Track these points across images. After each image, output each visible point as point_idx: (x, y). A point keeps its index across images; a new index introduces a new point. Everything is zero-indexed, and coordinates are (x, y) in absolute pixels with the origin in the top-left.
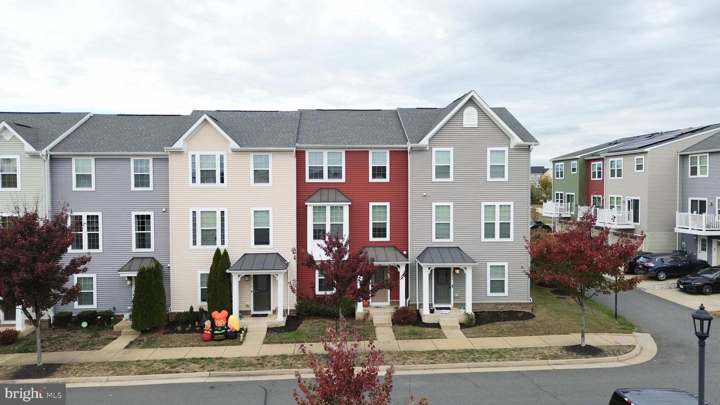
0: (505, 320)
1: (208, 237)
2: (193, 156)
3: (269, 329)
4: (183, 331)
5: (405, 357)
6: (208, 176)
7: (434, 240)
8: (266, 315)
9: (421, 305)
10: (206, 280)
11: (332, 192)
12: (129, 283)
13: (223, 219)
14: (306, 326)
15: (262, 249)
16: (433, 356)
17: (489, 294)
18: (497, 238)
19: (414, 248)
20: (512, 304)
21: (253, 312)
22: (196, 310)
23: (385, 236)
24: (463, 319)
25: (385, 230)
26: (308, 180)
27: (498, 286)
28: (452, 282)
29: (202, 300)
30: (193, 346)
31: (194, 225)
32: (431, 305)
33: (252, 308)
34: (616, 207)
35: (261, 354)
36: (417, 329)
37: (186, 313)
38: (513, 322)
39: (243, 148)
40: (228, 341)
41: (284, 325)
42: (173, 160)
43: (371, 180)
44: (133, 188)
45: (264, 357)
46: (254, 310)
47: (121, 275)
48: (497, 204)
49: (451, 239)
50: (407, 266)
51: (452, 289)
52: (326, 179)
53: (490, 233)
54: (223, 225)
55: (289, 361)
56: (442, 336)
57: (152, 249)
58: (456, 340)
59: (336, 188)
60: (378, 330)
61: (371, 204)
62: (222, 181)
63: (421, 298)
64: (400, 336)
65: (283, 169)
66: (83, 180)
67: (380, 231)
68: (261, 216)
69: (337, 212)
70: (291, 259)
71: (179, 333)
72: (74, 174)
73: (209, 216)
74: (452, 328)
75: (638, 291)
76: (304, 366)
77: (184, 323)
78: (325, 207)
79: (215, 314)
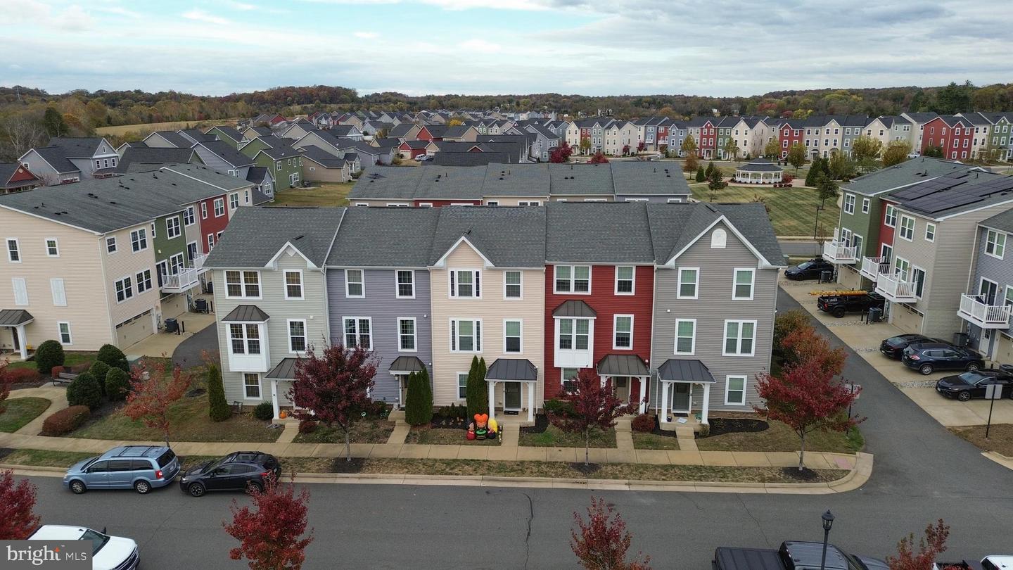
0: (739, 430)
1: (466, 344)
2: (452, 273)
3: (521, 428)
4: (447, 426)
5: (640, 470)
6: (465, 291)
7: (676, 353)
8: (516, 413)
9: (660, 411)
10: (466, 380)
11: (578, 304)
12: (396, 378)
13: (478, 328)
14: (553, 427)
15: (513, 355)
16: (667, 471)
17: (726, 403)
18: (738, 353)
19: (656, 360)
20: (748, 413)
21: (505, 409)
22: (457, 405)
23: (628, 345)
24: (698, 429)
25: (628, 339)
26: (555, 292)
27: (736, 396)
28: (691, 392)
29: (461, 397)
30: (460, 444)
31: (453, 333)
32: (669, 411)
33: (504, 407)
34: (901, 272)
35: (520, 458)
36: (654, 437)
37: (448, 407)
38: (746, 433)
39: (497, 267)
40: (489, 441)
41: (534, 425)
42: (433, 276)
43: (616, 293)
44: (398, 296)
45: (522, 462)
46: (506, 407)
47: (391, 373)
48: (741, 322)
49: (693, 353)
50: (648, 379)
51: (691, 397)
52: (572, 291)
53: (731, 346)
54: (478, 333)
55: (544, 468)
56: (675, 447)
57: (415, 350)
58: (689, 453)
59: (582, 300)
60: (619, 436)
62: (478, 295)
63: (660, 405)
64: (638, 445)
65: (533, 285)
66: (355, 289)
67: (623, 340)
68: (514, 326)
69: (582, 325)
70: (539, 364)
71: (444, 427)
72: (347, 283)
73: (466, 326)
74: (686, 437)
75: (893, 389)
76: (557, 475)
77: (449, 418)
78: (571, 320)
79: (477, 416)
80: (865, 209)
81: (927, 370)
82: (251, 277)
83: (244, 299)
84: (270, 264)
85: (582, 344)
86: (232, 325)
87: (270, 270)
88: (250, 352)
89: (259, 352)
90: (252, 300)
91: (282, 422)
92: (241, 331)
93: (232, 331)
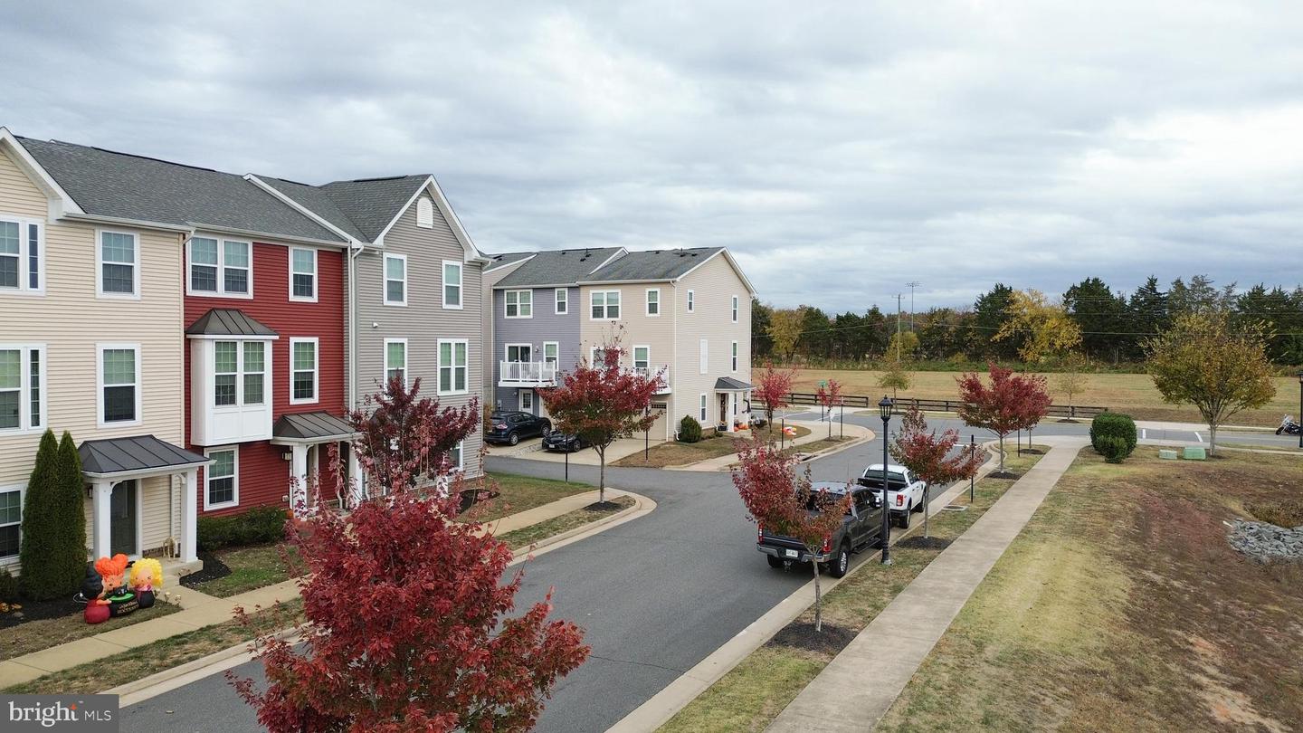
3: (182, 580)
11: (236, 316)
13: (35, 368)
15: (121, 429)
18: (453, 389)
20: (467, 481)
25: (311, 384)
26: (189, 291)
39: (90, 216)
41: (201, 568)
43: (292, 298)
48: (453, 342)
52: (221, 292)
53: (445, 380)
54: (36, 380)
59: (237, 310)
61: (292, 340)
62: (34, 284)
65: (160, 267)
67: (304, 387)
68: (120, 360)
69: (254, 353)
78: (234, 343)
81: (515, 439)
85: (254, 396)
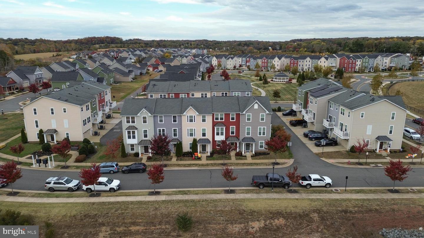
0: (262, 155)
1: (191, 135)
2: (188, 116)
3: (207, 156)
4: (187, 157)
5: (237, 164)
6: (191, 121)
7: (246, 136)
8: (205, 153)
9: (242, 151)
10: (192, 144)
11: (221, 124)
12: (172, 145)
13: (195, 130)
14: (215, 156)
15: (204, 137)
16: (244, 164)
17: (259, 148)
18: (262, 135)
19: (241, 138)
20: (264, 151)
22: (189, 151)
24: (252, 155)
25: (234, 132)
26: (215, 121)
27: (261, 147)
29: (190, 149)
30: (191, 160)
31: (188, 132)
32: (245, 151)
33: (202, 151)
34: (310, 113)
35: (207, 163)
36: (241, 157)
37: (187, 152)
38: (264, 156)
39: (200, 115)
40: (198, 160)
41: (210, 156)
42: (183, 117)
43: (231, 121)
44: (173, 123)
45: (208, 164)
47: (171, 143)
48: (262, 127)
49: (250, 136)
50: (239, 142)
51: (250, 147)
52: (219, 120)
53: (260, 134)
54: (195, 132)
55: (213, 165)
56: (246, 159)
57: (177, 137)
58: (249, 160)
60: (232, 157)
61: (231, 126)
62: (195, 122)
63: (242, 150)
64: (237, 159)
65: (209, 119)
66: (161, 121)
67: (233, 133)
68: (204, 130)
69: (222, 129)
70: (211, 140)
71: (186, 157)
72: (159, 119)
73: (191, 130)
74: (249, 157)
75: (304, 145)
76: (216, 166)
77: (187, 155)
78: (219, 128)
79: (195, 153)
80: (303, 95)
81: (313, 139)
82: (133, 118)
83: (131, 124)
84: (139, 115)
85: (222, 134)
86: (128, 131)
87: (139, 116)
88: (133, 138)
89: (135, 138)
90: (133, 124)
91: (142, 157)
92: (130, 133)
93: (128, 133)
